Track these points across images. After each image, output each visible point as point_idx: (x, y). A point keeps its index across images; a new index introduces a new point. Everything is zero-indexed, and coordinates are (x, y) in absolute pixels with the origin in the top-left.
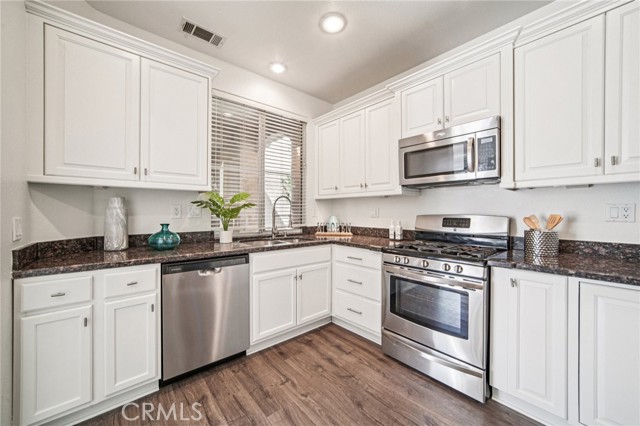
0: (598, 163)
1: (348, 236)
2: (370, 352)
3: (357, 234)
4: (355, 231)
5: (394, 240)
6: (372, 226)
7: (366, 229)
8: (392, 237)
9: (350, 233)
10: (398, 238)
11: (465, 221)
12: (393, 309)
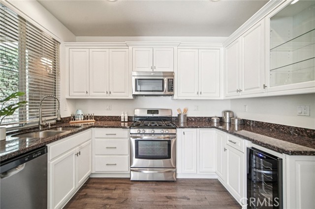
0: (198, 93)
1: (92, 122)
2: (124, 183)
3: (97, 120)
4: (97, 118)
5: (124, 122)
6: (107, 115)
7: (103, 117)
8: (122, 120)
9: (93, 120)
10: (126, 120)
11: (156, 111)
12: (137, 156)
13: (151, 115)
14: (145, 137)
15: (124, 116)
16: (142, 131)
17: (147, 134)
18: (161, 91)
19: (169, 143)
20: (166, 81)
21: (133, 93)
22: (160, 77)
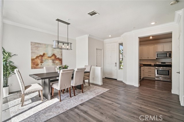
11: (165, 63)
12: (157, 74)
13: (163, 64)
14: (160, 69)
15: (153, 64)
16: (159, 67)
17: (161, 68)
18: (166, 57)
19: (169, 71)
20: (168, 54)
21: (156, 57)
22: (166, 53)
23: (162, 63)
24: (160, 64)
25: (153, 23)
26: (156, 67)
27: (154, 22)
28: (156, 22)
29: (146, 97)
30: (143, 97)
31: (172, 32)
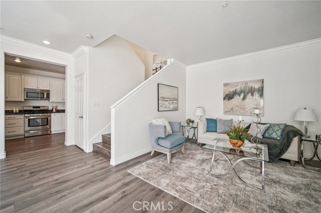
11: (39, 107)
12: (29, 126)
13: (35, 109)
14: (32, 117)
17: (36, 115)
18: (42, 98)
19: (48, 119)
20: (45, 93)
21: (25, 98)
22: (42, 92)
23: (34, 107)
24: (32, 109)
25: (47, 43)
26: (26, 115)
27: (50, 42)
28: (52, 43)
29: (45, 164)
30: (40, 167)
31: (67, 66)
